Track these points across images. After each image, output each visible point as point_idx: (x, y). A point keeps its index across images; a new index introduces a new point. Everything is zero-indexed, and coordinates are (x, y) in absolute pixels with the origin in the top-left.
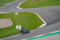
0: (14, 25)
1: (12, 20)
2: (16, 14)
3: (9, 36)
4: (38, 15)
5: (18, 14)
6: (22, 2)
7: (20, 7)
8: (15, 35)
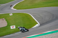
0: (9, 25)
1: (6, 20)
2: (10, 15)
3: (3, 36)
4: (32, 16)
5: (12, 15)
6: (17, 4)
7: (14, 8)
8: (9, 34)
